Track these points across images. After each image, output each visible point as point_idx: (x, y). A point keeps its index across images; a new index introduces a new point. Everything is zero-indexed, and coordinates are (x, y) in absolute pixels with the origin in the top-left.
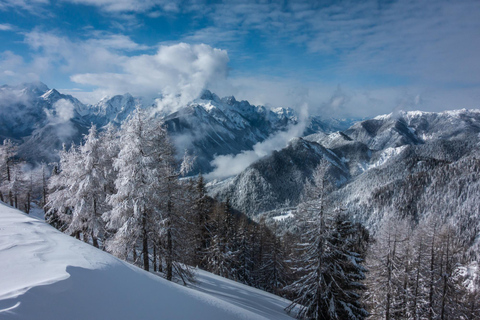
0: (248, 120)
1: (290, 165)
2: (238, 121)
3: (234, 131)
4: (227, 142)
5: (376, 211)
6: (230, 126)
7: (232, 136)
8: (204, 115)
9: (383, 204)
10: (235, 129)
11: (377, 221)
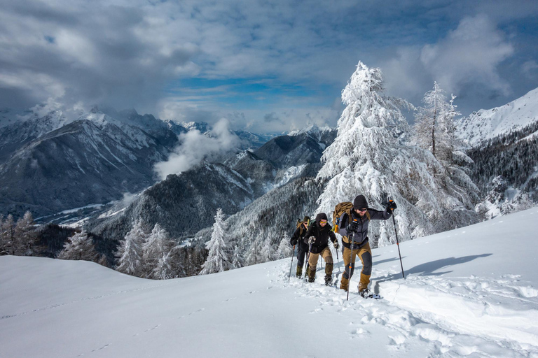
0: (153, 138)
1: (190, 189)
2: (139, 139)
3: (134, 151)
4: (127, 164)
5: (261, 232)
6: (130, 144)
7: (132, 157)
8: (95, 132)
9: (267, 226)
10: (137, 149)
11: (261, 242)
